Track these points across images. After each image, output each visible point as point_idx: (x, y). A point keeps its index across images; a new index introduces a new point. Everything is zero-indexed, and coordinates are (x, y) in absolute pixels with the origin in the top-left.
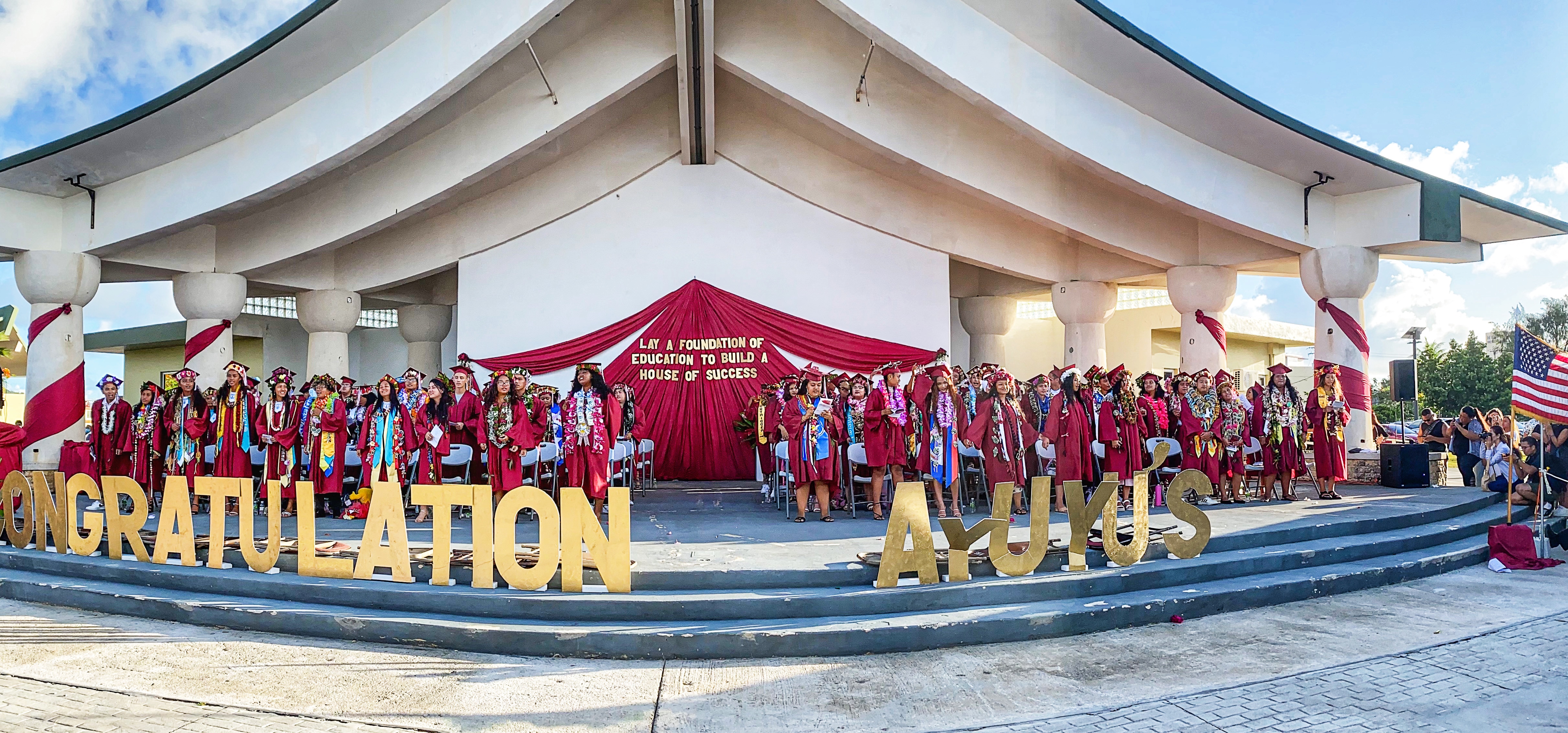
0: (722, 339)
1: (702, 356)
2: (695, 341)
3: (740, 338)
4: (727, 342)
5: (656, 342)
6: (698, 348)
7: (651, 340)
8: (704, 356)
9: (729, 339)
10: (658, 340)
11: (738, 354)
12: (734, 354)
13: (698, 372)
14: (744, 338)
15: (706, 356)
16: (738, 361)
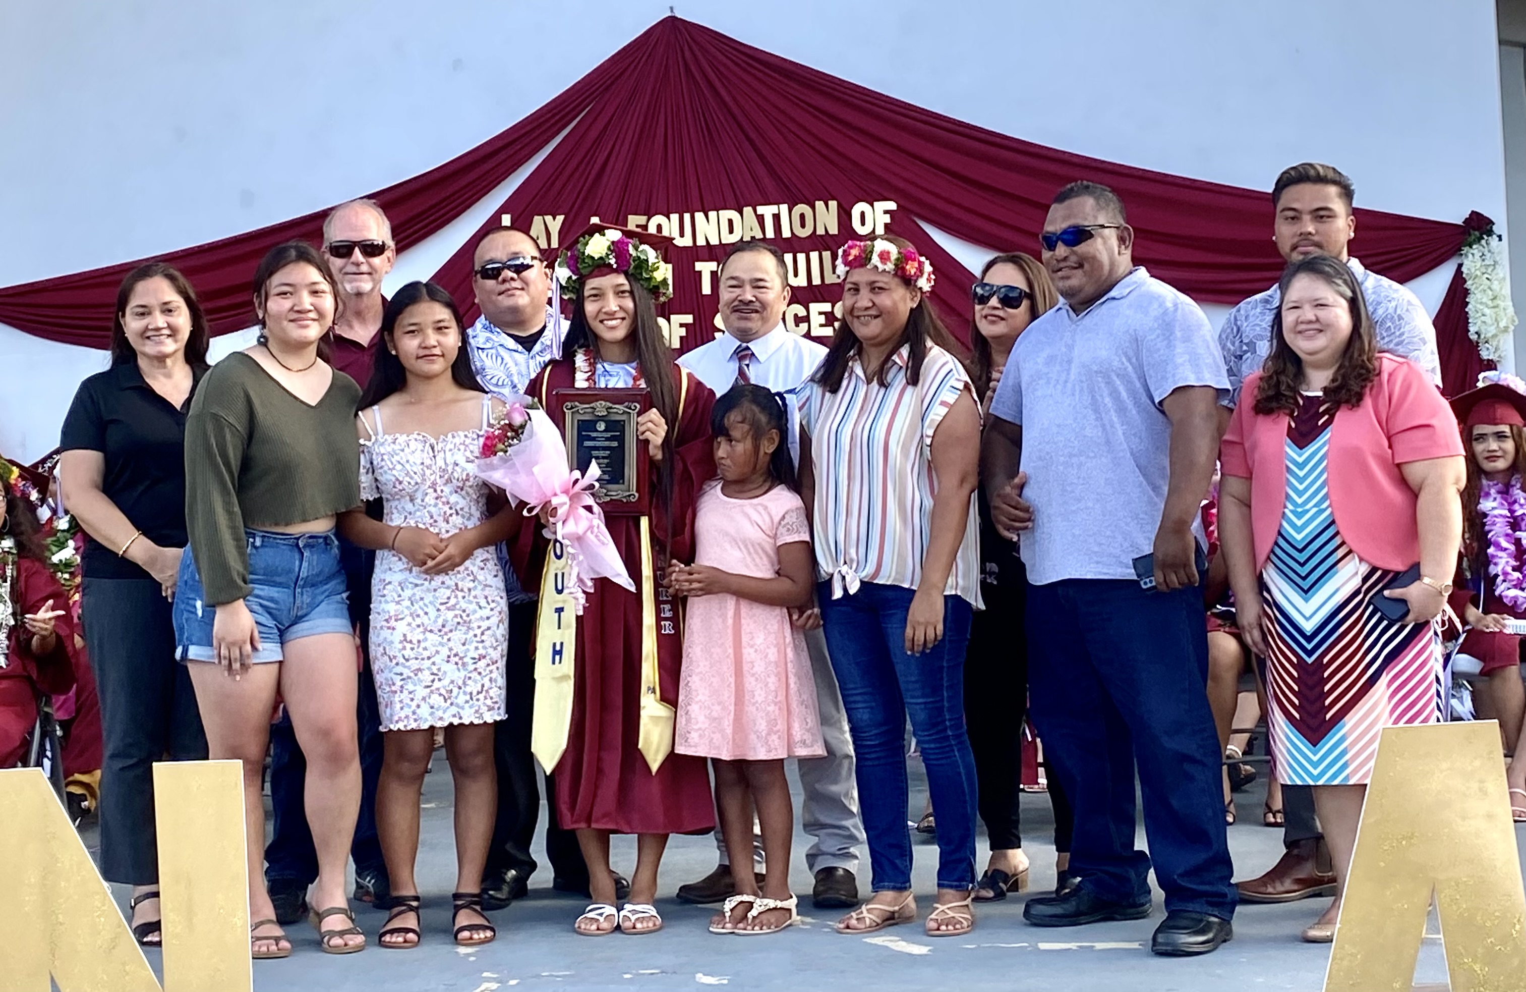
0: (761, 210)
1: (699, 266)
2: (675, 217)
3: (819, 204)
4: (777, 218)
5: (555, 224)
6: (687, 241)
7: (537, 220)
8: (706, 268)
9: (784, 208)
10: (560, 218)
11: (814, 256)
12: (801, 257)
13: (689, 319)
14: (833, 204)
15: (713, 266)
16: (816, 281)
